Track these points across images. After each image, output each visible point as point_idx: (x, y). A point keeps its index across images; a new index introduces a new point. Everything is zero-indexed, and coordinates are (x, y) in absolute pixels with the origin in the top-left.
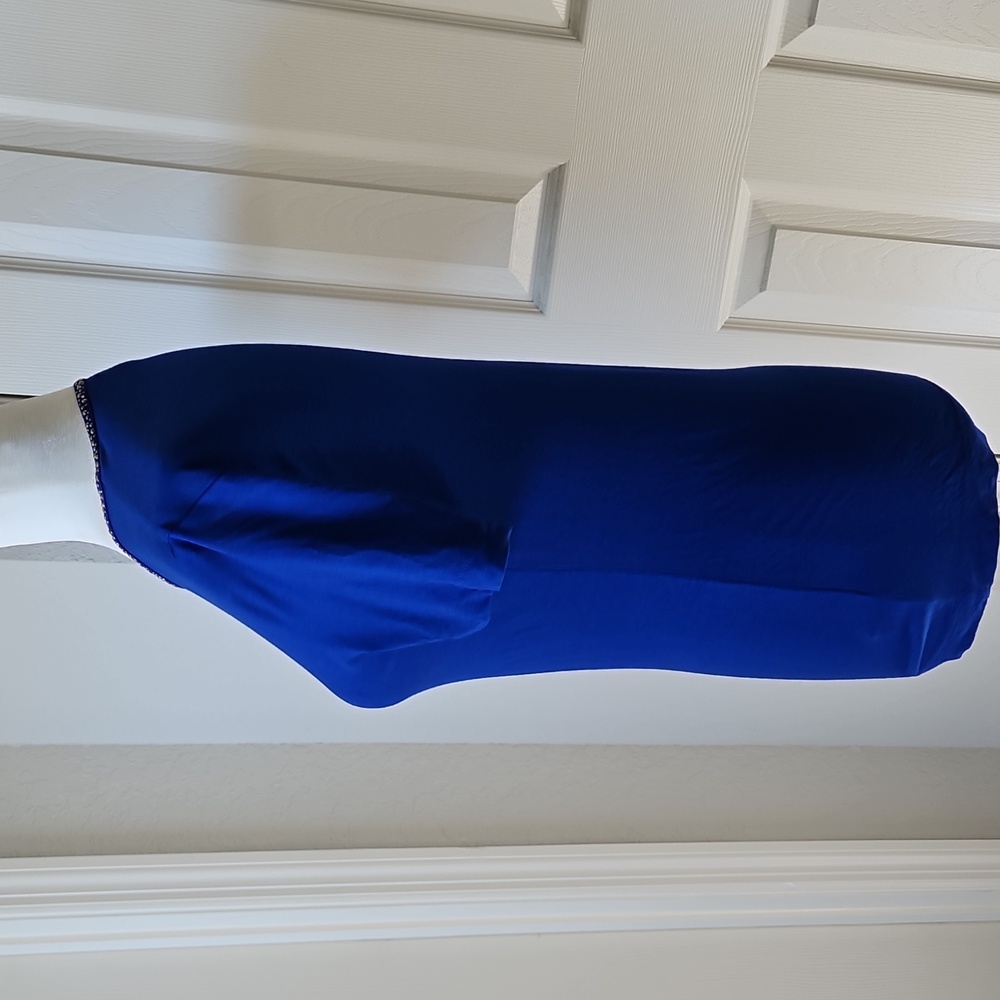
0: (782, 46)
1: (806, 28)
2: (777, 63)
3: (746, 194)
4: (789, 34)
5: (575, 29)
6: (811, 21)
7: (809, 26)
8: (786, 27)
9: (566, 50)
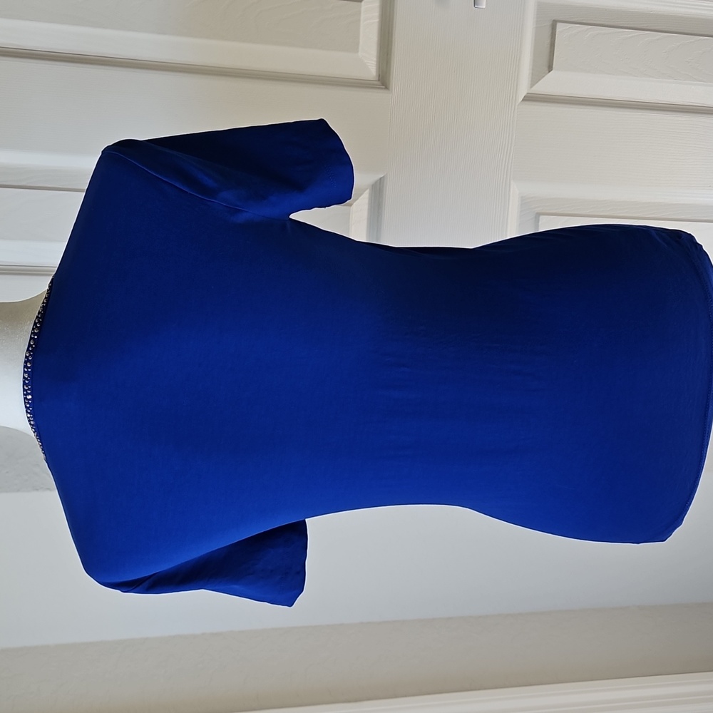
0: (531, 87)
1: (546, 74)
2: (529, 98)
3: (516, 190)
4: (535, 79)
5: (383, 81)
6: (550, 68)
7: (549, 72)
8: (532, 74)
9: (378, 95)
